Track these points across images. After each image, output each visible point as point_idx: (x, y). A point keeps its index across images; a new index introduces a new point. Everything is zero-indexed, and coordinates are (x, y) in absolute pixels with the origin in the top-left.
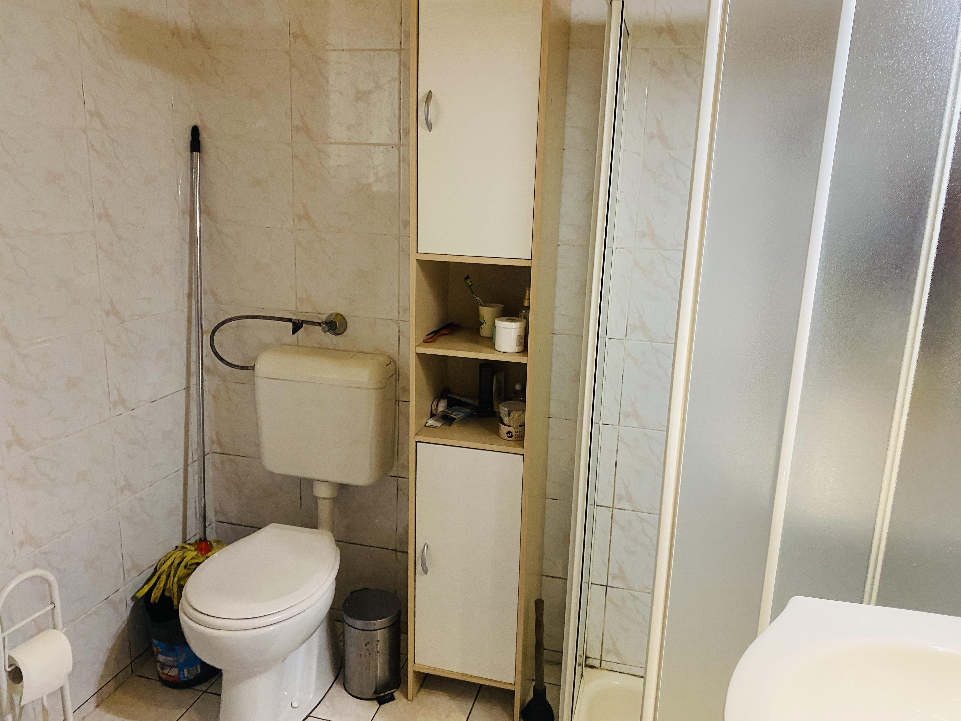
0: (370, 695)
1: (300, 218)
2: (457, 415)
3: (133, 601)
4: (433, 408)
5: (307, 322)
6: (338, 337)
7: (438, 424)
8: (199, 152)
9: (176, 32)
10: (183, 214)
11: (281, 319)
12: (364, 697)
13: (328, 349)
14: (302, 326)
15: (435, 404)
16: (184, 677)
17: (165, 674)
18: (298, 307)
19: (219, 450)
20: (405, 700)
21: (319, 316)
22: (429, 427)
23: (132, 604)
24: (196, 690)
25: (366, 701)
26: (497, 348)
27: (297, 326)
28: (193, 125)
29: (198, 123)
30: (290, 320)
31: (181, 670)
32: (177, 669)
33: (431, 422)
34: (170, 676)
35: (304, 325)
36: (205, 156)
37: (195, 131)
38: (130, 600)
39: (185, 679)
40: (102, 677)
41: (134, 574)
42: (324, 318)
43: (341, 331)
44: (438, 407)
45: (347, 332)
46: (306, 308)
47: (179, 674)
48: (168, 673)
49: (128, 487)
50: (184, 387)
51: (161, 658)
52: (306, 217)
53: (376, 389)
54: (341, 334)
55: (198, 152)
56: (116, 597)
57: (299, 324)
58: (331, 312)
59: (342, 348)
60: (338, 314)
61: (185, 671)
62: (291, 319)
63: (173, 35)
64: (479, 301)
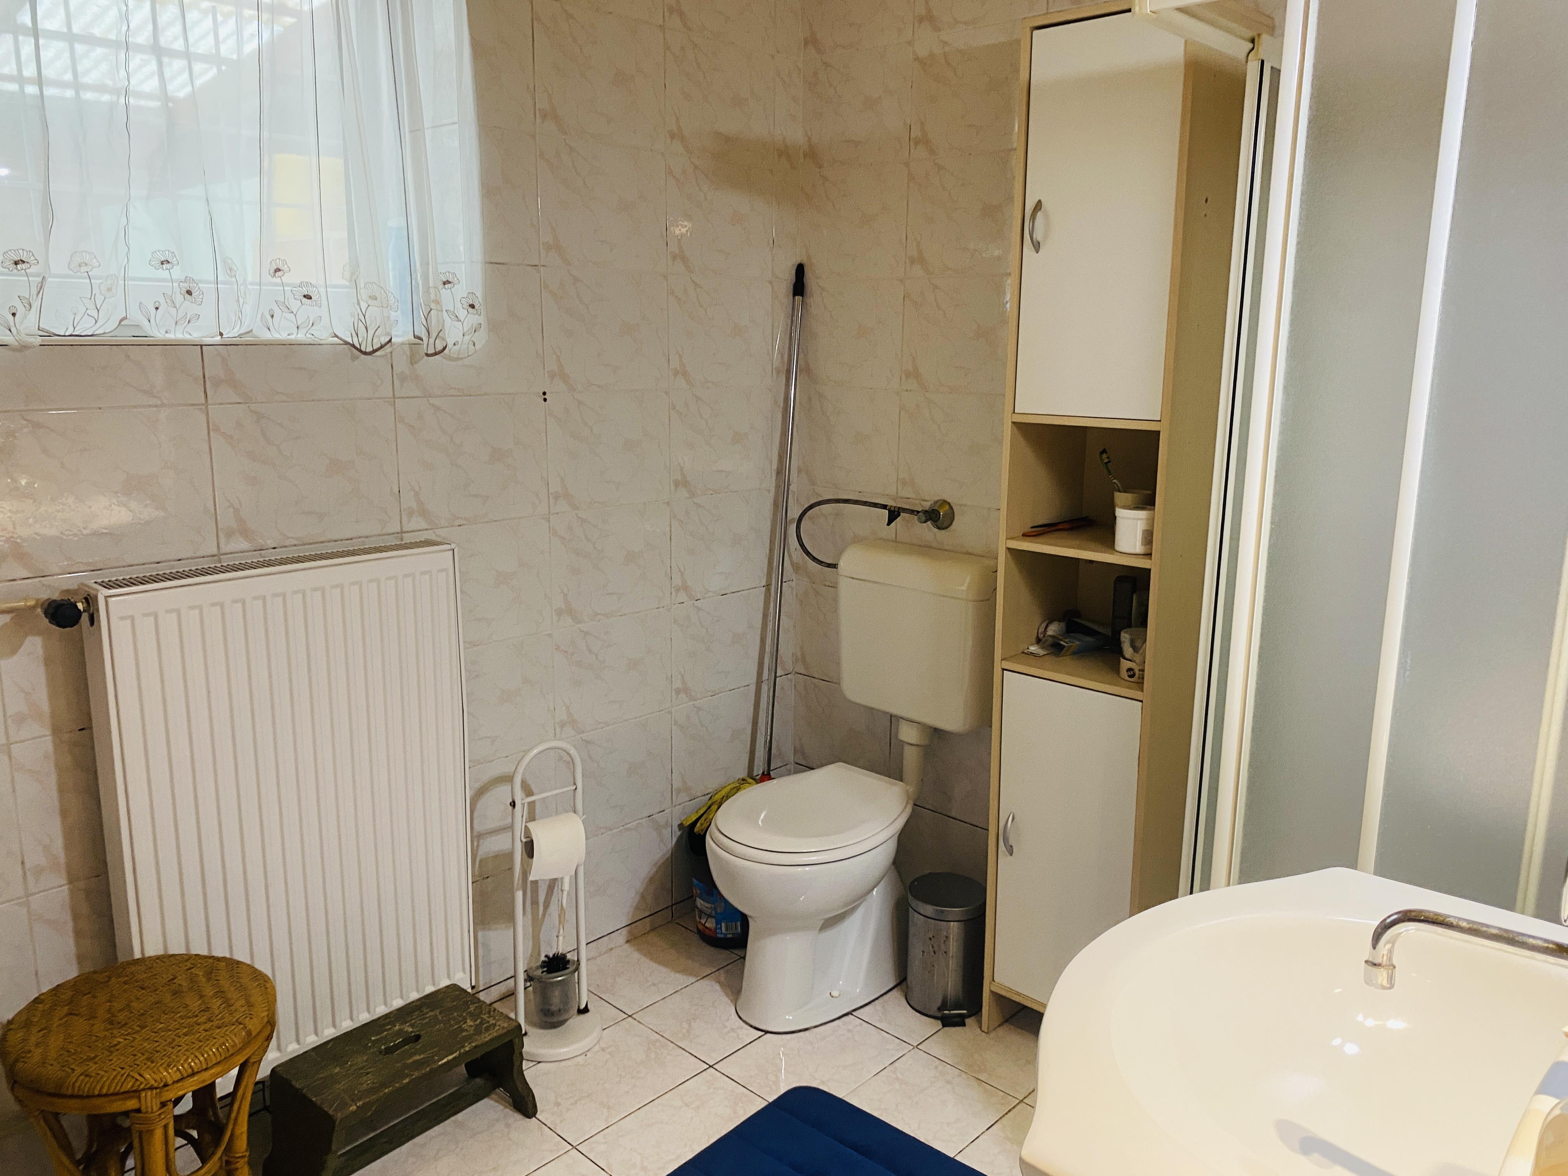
0: (934, 1011)
1: (908, 375)
2: (1072, 643)
3: (680, 830)
4: (1040, 631)
5: (905, 510)
6: (943, 532)
7: (1042, 652)
8: (803, 296)
9: (784, 152)
10: (778, 372)
11: (875, 505)
12: (925, 1012)
13: (931, 547)
14: (899, 515)
15: (1044, 625)
16: (721, 933)
17: (702, 924)
18: (899, 492)
19: (803, 672)
20: (979, 1029)
21: (922, 502)
22: (1028, 654)
23: (679, 833)
24: (734, 953)
25: (926, 1018)
26: (1117, 548)
27: (894, 514)
28: (797, 264)
29: (805, 261)
30: (884, 507)
31: (718, 923)
32: (714, 920)
33: (1033, 649)
34: (706, 927)
35: (901, 514)
36: (809, 300)
37: (800, 270)
38: (677, 830)
39: (722, 936)
40: (637, 908)
41: (684, 797)
42: (927, 505)
43: (945, 524)
44: (1048, 630)
45: (953, 527)
46: (907, 492)
47: (716, 929)
48: (705, 923)
49: (684, 690)
50: (764, 583)
51: (699, 902)
52: (914, 374)
53: (974, 601)
54: (947, 528)
55: (800, 296)
56: (661, 818)
57: (896, 513)
58: (937, 499)
59: (947, 548)
60: (945, 502)
61: (723, 925)
62: (887, 506)
63: (780, 156)
64: (1118, 486)
